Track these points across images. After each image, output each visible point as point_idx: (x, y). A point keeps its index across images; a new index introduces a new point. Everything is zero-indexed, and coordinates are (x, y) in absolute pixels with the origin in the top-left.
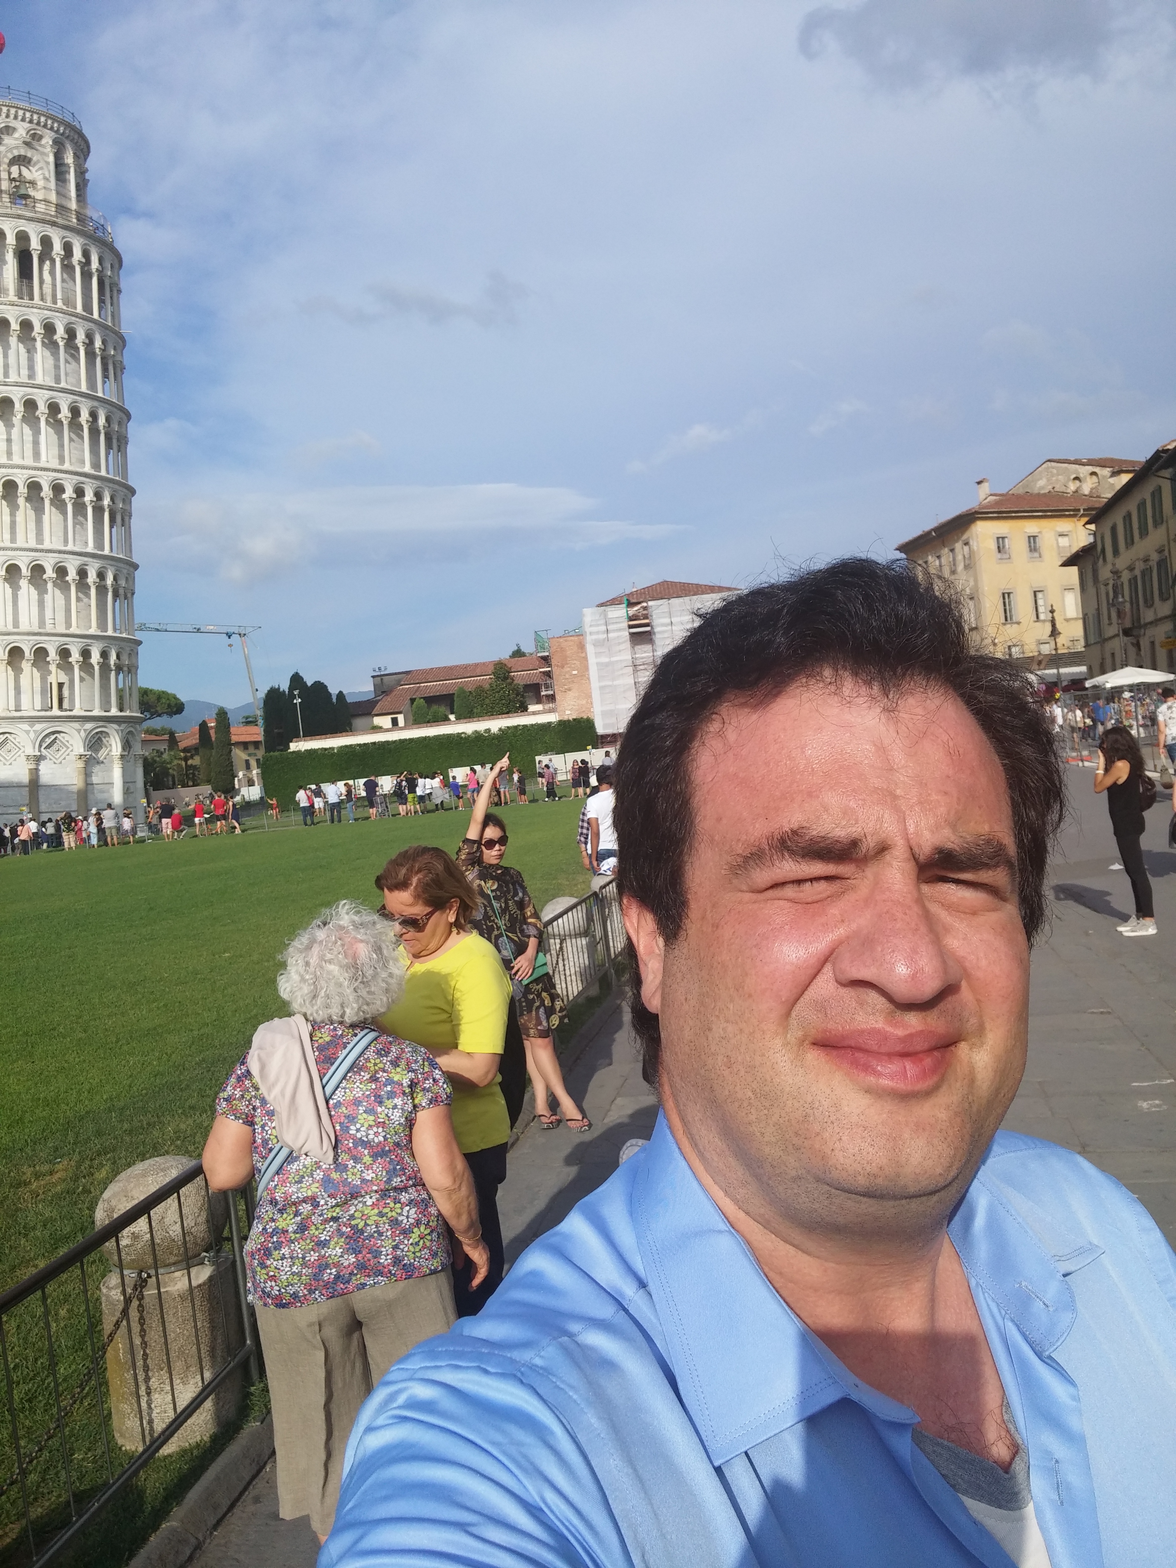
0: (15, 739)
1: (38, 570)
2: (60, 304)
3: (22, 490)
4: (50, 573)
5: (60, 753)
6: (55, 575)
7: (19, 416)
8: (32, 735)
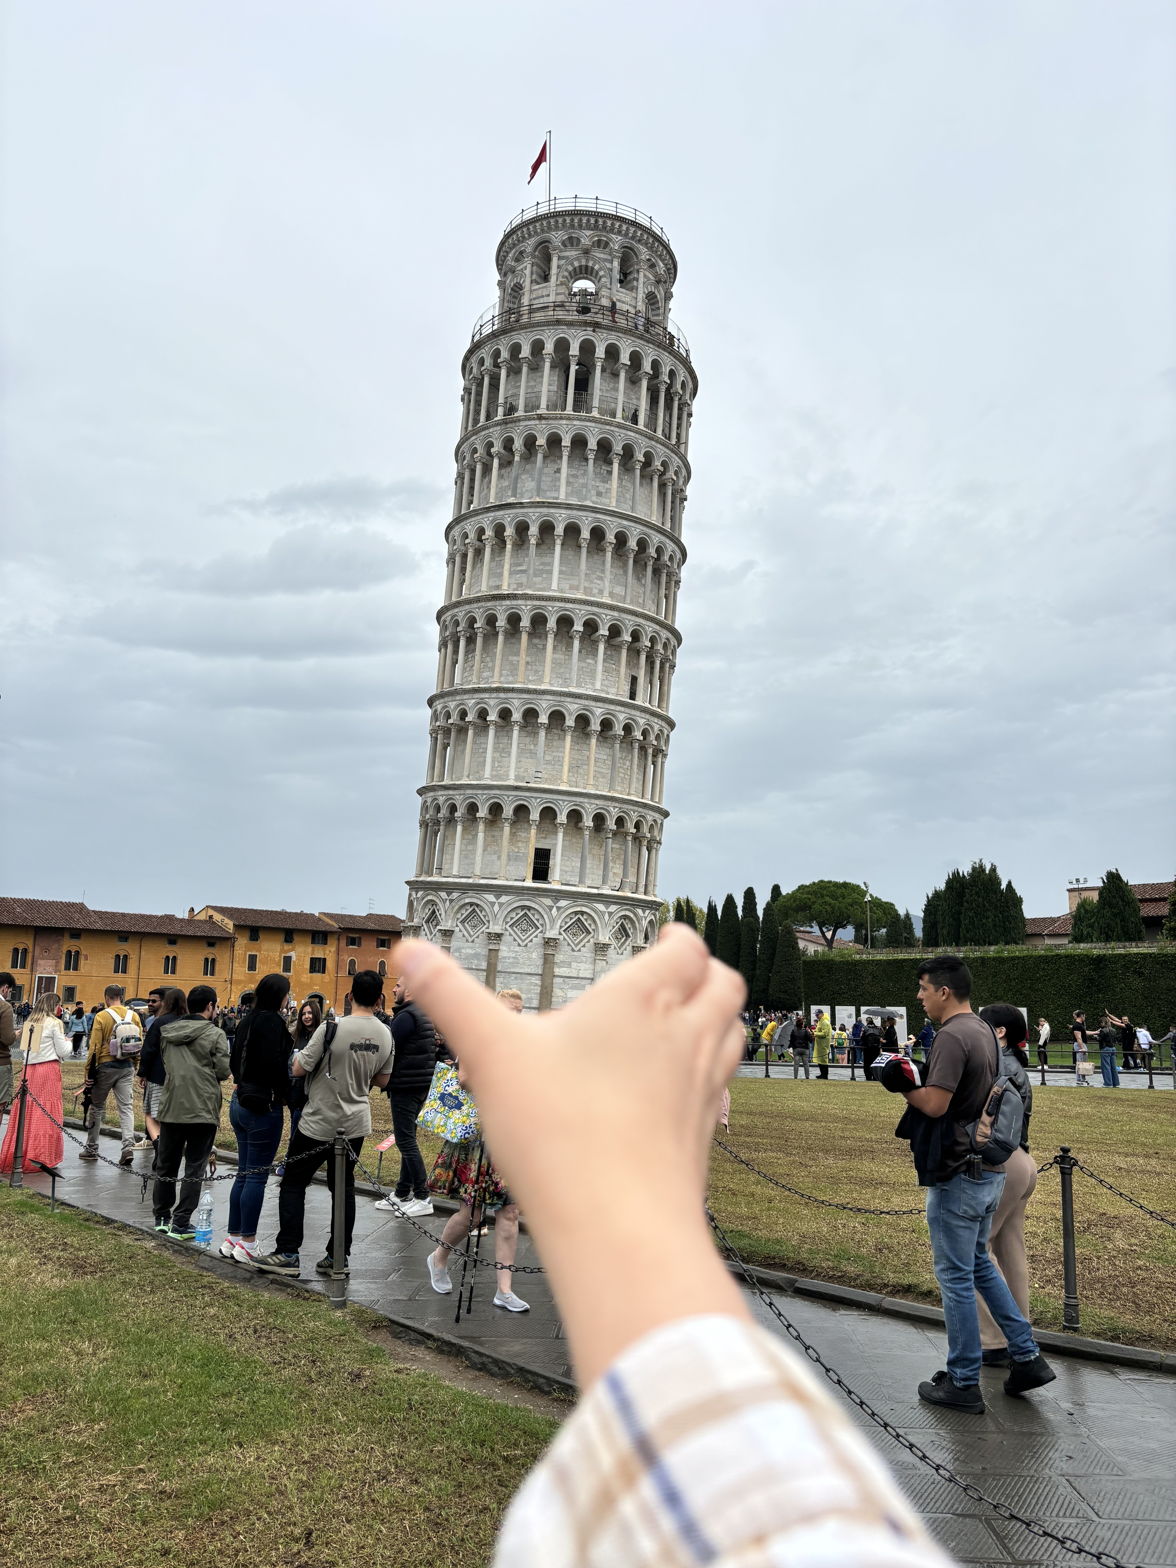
0: (481, 911)
1: (531, 714)
2: (595, 413)
3: (525, 623)
4: (543, 719)
5: (529, 933)
6: (546, 721)
7: (533, 541)
8: (496, 908)
